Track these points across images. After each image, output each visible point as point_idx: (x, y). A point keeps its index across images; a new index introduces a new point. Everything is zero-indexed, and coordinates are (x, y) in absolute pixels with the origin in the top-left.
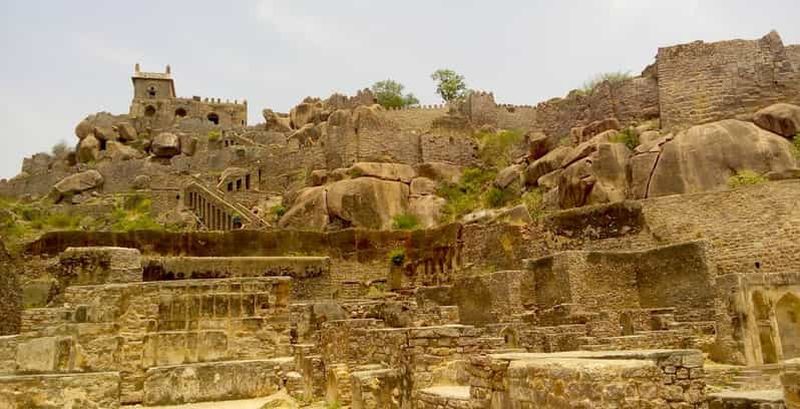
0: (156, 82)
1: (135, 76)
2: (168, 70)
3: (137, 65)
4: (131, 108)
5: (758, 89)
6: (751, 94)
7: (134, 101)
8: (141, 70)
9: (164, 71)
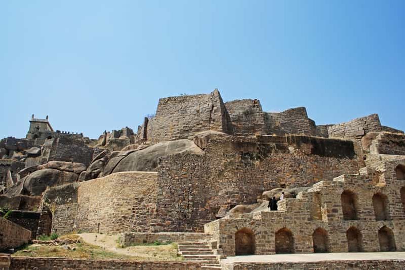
0: (40, 123)
1: (31, 120)
2: (47, 117)
3: (33, 115)
4: (27, 136)
5: (201, 122)
6: (198, 125)
7: (28, 132)
8: (35, 118)
9: (45, 118)
